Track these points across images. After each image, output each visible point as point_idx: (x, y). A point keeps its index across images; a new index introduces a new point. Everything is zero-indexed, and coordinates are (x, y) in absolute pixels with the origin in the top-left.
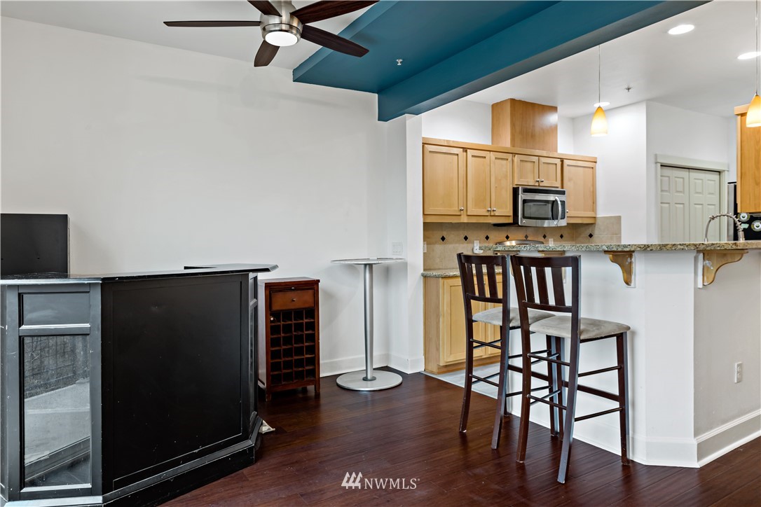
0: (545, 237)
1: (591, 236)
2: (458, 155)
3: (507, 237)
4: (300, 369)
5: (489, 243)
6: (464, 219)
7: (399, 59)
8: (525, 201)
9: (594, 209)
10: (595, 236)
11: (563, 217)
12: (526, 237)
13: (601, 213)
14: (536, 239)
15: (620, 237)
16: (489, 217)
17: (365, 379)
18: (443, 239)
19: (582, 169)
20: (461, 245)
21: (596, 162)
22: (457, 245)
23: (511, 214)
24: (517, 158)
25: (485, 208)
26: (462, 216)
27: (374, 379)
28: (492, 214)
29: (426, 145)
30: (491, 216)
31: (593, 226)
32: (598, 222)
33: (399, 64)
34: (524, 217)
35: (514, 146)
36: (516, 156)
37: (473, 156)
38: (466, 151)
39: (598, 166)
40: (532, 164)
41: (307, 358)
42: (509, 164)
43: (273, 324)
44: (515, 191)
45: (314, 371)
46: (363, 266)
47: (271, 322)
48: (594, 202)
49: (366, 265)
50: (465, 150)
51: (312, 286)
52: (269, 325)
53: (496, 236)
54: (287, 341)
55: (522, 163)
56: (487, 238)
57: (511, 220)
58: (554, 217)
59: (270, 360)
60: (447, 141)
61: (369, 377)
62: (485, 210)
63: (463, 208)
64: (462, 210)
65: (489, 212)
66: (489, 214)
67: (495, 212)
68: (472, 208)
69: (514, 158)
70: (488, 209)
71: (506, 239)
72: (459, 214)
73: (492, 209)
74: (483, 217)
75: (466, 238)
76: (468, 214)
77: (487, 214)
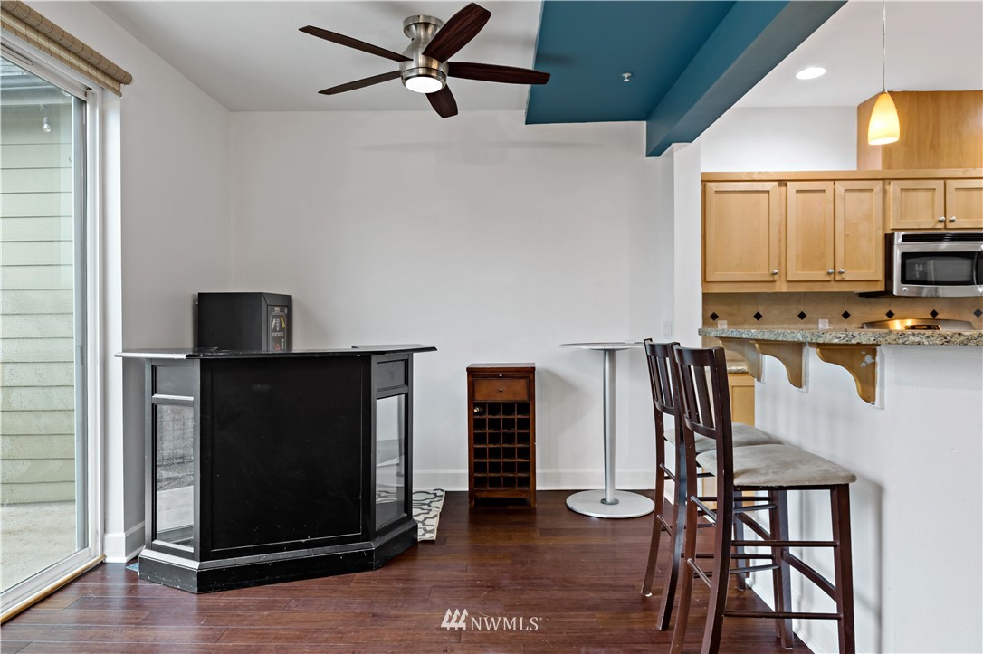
0: (978, 314)
2: (768, 192)
3: (890, 315)
4: (511, 475)
5: (849, 323)
6: (782, 288)
7: (626, 73)
8: (906, 256)
12: (934, 314)
16: (832, 283)
17: (604, 501)
18: (758, 316)
23: (880, 275)
24: (893, 188)
25: (823, 269)
26: (777, 283)
27: (616, 502)
28: (838, 278)
29: (708, 184)
30: (835, 281)
33: (626, 80)
35: (890, 168)
36: (892, 182)
37: (797, 191)
38: (786, 185)
40: (930, 193)
41: (519, 463)
42: (876, 197)
43: (478, 417)
44: (889, 240)
45: (528, 481)
46: (602, 352)
47: (475, 414)
49: (605, 350)
50: (783, 183)
51: (527, 374)
52: (473, 417)
53: (861, 312)
54: (494, 438)
55: (904, 193)
56: (846, 315)
57: (880, 287)
59: (473, 458)
60: (748, 173)
61: (609, 500)
62: (824, 272)
63: (776, 271)
64: (776, 274)
65: (832, 276)
66: (831, 278)
67: (843, 275)
68: (797, 270)
69: (887, 187)
70: (831, 271)
71: (887, 318)
72: (771, 279)
73: (837, 270)
74: (819, 283)
75: (802, 316)
76: (789, 279)
77: (828, 278)
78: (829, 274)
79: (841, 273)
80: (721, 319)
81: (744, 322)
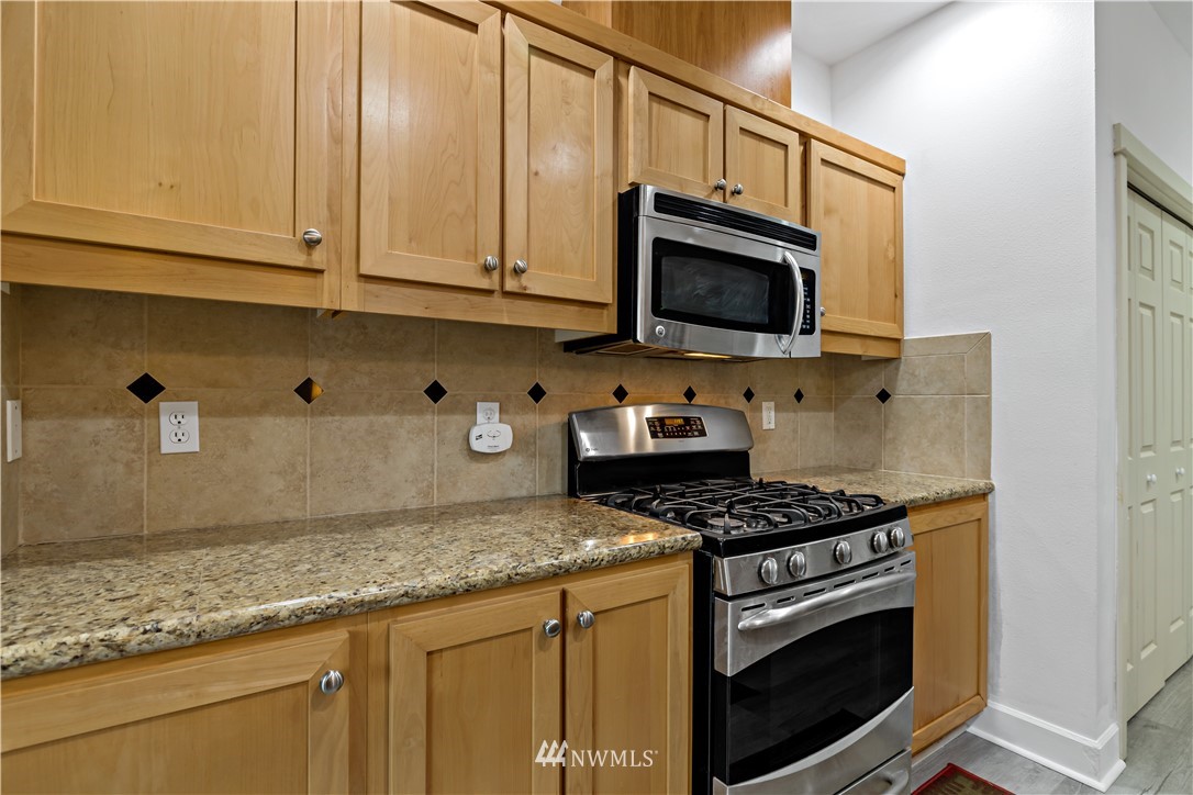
0: (749, 395)
1: (884, 396)
3: (621, 394)
5: (544, 412)
6: (345, 295)
8: (660, 245)
9: (897, 317)
10: (897, 398)
11: (808, 329)
12: (690, 394)
13: (916, 329)
14: (722, 403)
15: (988, 402)
16: (497, 299)
18: (305, 391)
19: (864, 184)
20: (412, 421)
21: (903, 175)
22: (389, 418)
23: (607, 293)
24: (634, 82)
25: (470, 253)
26: (328, 280)
28: (511, 285)
30: (505, 293)
31: (894, 364)
32: (908, 353)
34: (657, 310)
35: (626, 33)
36: (632, 70)
39: (908, 186)
40: (700, 123)
42: (598, 92)
44: (627, 204)
48: (898, 295)
55: (656, 106)
56: (537, 393)
57: (607, 324)
58: (779, 324)
62: (474, 264)
63: (317, 235)
64: (318, 241)
65: (496, 275)
66: (490, 283)
67: (525, 281)
68: (391, 245)
69: (622, 80)
70: (491, 259)
71: (614, 401)
72: (299, 259)
73: (509, 265)
74: (461, 296)
75: (436, 392)
76: (364, 271)
77: (484, 283)
78: (487, 269)
79: (518, 272)
80: (177, 398)
81: (263, 408)
